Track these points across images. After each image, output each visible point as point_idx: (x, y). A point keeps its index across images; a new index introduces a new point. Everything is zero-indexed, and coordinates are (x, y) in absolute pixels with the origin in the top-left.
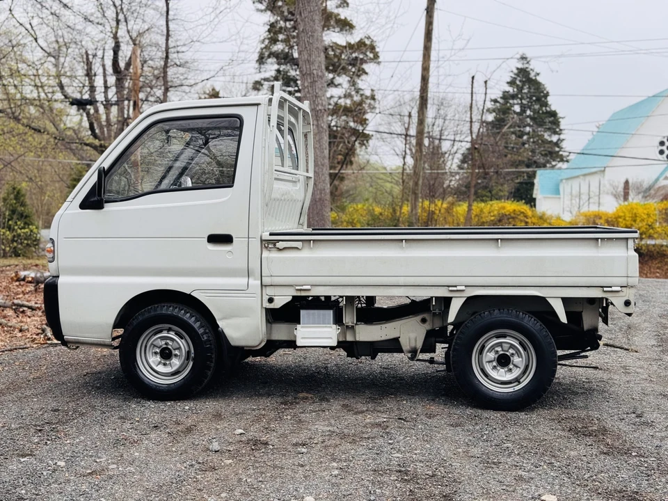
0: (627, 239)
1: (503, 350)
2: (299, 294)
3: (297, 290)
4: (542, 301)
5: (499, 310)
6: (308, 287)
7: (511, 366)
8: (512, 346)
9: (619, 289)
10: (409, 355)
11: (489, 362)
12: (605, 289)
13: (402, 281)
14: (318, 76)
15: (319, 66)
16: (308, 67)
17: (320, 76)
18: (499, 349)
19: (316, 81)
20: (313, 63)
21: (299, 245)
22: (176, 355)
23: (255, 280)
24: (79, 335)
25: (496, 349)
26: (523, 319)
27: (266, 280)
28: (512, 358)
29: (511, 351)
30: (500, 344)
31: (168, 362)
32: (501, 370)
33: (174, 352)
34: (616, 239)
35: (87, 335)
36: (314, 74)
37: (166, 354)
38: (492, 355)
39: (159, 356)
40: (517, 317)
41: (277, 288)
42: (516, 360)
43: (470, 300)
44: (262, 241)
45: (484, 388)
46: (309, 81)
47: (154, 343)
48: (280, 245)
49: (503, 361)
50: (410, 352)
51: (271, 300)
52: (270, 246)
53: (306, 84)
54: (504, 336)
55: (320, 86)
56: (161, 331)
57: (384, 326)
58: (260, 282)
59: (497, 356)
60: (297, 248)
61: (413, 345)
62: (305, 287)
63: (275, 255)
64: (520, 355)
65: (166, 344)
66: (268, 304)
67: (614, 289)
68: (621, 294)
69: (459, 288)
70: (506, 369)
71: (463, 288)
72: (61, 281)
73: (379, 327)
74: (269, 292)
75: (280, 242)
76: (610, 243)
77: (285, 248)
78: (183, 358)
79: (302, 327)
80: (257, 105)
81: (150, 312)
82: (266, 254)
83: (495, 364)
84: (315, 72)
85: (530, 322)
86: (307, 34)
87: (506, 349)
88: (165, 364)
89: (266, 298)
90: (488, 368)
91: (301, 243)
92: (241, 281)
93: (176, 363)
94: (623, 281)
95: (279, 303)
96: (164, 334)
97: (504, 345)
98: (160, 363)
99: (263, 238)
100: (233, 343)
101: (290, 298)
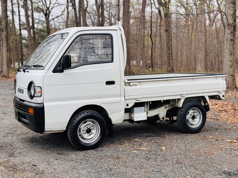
0: (223, 77)
2: (137, 102)
3: (136, 100)
4: (203, 97)
6: (140, 99)
9: (222, 92)
23: (123, 98)
27: (126, 98)
37: (89, 131)
41: (130, 100)
43: (186, 99)
50: (162, 119)
51: (127, 105)
52: (127, 85)
60: (136, 85)
61: (163, 116)
63: (129, 88)
66: (126, 107)
71: (185, 95)
73: (153, 111)
74: (127, 102)
75: (131, 83)
76: (219, 78)
77: (132, 85)
79: (136, 114)
80: (116, 30)
82: (126, 88)
91: (137, 83)
92: (118, 99)
94: (223, 89)
95: (130, 106)
99: (126, 82)
101: (134, 104)
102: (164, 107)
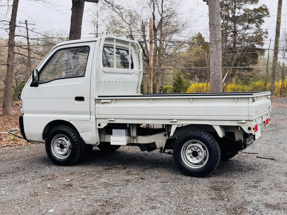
0: (249, 98)
1: (195, 149)
2: (110, 122)
3: (109, 121)
4: (211, 127)
5: (193, 131)
6: (113, 119)
7: (198, 157)
8: (198, 148)
9: (245, 122)
10: (159, 150)
11: (189, 154)
12: (239, 122)
13: (150, 117)
14: (217, 25)
15: (217, 21)
16: (212, 21)
17: (218, 25)
18: (193, 149)
19: (216, 28)
20: (215, 20)
21: (109, 101)
22: (65, 147)
23: (93, 116)
24: (31, 138)
25: (192, 148)
26: (203, 135)
27: (97, 116)
28: (198, 153)
29: (198, 150)
30: (193, 146)
31: (62, 150)
32: (194, 158)
33: (65, 146)
34: (244, 98)
35: (34, 138)
36: (215, 24)
37: (62, 147)
38: (190, 151)
39: (59, 148)
40: (200, 134)
41: (102, 120)
42: (200, 154)
44: (96, 100)
45: (186, 166)
46: (213, 28)
47: (57, 142)
48: (102, 101)
49: (195, 154)
50: (160, 149)
52: (99, 102)
53: (211, 29)
54: (195, 143)
55: (218, 30)
56: (60, 137)
57: (149, 137)
58: (95, 117)
59: (192, 152)
60: (109, 102)
61: (161, 146)
62: (112, 119)
63: (101, 105)
64: (202, 152)
65: (62, 142)
66: (98, 126)
67: (242, 122)
68: (246, 124)
69: (174, 121)
70: (196, 158)
71: (176, 120)
72: (24, 116)
73: (147, 137)
74: (99, 121)
75: (102, 100)
76: (241, 100)
77: (104, 103)
78: (68, 148)
79: (113, 137)
80: (96, 41)
81: (55, 129)
82: (97, 105)
83: (191, 155)
84: (215, 23)
85: (206, 136)
86: (212, 7)
87: (196, 149)
88: (61, 151)
89: (98, 124)
90: (188, 157)
91: (110, 100)
92: (88, 117)
93: (65, 150)
94: (247, 118)
95: (103, 126)
96: (61, 138)
97: (195, 147)
98: (60, 150)
99: (96, 98)
100: (86, 143)
101: (106, 124)
102: (163, 134)
